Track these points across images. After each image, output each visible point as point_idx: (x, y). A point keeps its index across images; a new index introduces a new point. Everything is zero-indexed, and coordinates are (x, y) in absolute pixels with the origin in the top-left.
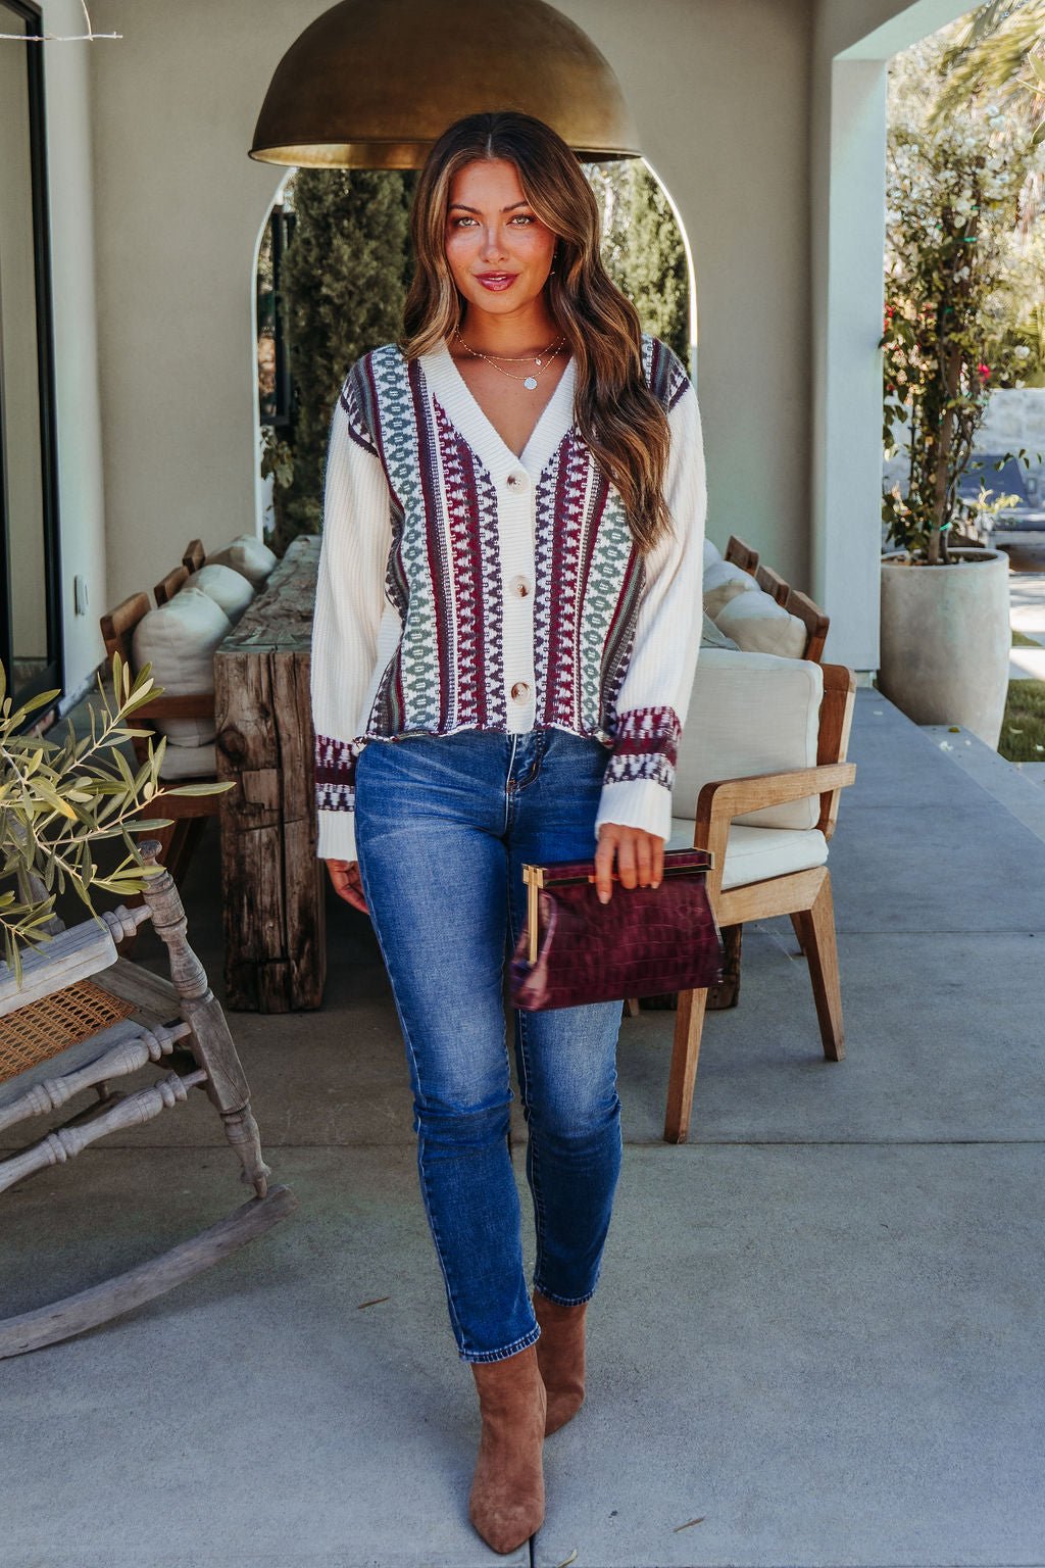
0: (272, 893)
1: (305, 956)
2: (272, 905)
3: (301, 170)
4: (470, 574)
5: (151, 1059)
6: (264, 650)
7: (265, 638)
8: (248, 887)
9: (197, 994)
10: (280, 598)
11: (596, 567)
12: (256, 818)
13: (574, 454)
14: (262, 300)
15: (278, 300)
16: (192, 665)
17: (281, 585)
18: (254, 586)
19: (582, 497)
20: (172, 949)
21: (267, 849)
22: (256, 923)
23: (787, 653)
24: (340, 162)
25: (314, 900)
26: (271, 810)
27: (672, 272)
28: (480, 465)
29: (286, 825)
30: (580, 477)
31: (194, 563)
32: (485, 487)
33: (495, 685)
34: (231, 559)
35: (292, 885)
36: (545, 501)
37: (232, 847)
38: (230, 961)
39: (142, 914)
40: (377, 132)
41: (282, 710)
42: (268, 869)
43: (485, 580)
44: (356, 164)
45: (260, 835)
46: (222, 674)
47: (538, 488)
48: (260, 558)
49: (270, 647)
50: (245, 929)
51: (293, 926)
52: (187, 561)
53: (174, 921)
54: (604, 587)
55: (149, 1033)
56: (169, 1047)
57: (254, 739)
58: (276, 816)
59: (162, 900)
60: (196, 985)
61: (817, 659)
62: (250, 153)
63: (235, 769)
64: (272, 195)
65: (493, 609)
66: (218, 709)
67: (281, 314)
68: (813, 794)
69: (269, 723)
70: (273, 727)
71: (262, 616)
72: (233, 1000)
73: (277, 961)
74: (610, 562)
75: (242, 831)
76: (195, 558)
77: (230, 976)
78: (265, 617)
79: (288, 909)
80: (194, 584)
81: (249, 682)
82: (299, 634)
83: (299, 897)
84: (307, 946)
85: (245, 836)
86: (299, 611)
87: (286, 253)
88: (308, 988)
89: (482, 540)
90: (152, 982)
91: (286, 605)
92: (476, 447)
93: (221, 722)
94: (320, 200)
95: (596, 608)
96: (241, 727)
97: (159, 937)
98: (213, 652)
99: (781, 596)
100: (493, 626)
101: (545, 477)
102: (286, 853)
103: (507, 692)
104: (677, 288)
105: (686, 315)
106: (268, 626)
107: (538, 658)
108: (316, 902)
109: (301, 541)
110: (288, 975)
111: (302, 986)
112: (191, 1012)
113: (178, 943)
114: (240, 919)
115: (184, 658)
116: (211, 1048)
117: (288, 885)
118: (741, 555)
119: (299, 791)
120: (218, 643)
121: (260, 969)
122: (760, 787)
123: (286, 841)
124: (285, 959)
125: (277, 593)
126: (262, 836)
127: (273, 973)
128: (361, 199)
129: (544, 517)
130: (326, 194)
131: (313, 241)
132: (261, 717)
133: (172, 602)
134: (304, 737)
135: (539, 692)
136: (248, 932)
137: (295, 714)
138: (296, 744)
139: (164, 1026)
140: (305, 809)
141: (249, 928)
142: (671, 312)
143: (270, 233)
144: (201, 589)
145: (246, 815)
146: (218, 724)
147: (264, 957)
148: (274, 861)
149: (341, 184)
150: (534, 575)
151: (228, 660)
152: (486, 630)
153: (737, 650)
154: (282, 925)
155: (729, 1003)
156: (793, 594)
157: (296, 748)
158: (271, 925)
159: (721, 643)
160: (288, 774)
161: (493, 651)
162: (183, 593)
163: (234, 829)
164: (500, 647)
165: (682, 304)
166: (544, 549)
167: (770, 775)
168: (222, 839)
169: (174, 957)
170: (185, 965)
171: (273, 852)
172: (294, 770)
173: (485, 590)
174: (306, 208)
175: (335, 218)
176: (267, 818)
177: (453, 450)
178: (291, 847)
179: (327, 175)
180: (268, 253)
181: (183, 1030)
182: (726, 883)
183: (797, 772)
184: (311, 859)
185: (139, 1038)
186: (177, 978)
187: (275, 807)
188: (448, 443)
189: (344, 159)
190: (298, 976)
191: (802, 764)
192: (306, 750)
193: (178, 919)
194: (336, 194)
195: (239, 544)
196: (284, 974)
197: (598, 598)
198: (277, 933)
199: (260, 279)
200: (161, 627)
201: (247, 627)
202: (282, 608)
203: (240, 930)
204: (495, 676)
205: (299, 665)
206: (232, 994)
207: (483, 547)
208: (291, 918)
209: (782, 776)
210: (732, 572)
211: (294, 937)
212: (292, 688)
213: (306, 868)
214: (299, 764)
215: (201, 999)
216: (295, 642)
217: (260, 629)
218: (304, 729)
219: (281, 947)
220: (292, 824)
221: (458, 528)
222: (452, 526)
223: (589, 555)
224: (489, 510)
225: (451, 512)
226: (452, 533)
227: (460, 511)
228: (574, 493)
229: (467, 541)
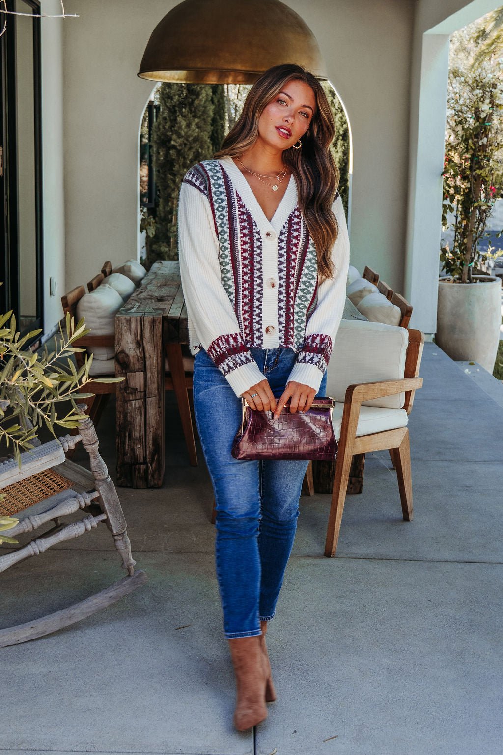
0: (140, 431)
1: (155, 462)
2: (140, 437)
3: (164, 83)
4: (249, 275)
5: (80, 508)
6: (139, 315)
7: (139, 309)
8: (129, 427)
9: (103, 478)
10: (147, 290)
11: (304, 275)
12: (133, 395)
13: (294, 223)
14: (143, 147)
15: (151, 147)
16: (104, 321)
17: (148, 284)
18: (134, 283)
19: (298, 243)
20: (92, 456)
21: (138, 410)
22: (132, 446)
23: (392, 323)
24: (181, 80)
25: (160, 434)
26: (140, 391)
27: (341, 137)
28: (256, 226)
29: (147, 399)
30: (297, 234)
31: (107, 272)
32: (258, 237)
33: (258, 326)
34: (124, 271)
35: (150, 428)
36: (282, 245)
37: (121, 409)
38: (119, 463)
39: (78, 439)
40: (199, 65)
41: (147, 344)
42: (138, 420)
43: (256, 279)
44: (189, 81)
45: (135, 403)
46: (119, 326)
47: (279, 238)
48: (138, 271)
49: (142, 314)
50: (127, 448)
51: (150, 447)
52: (103, 271)
53: (93, 443)
55: (79, 496)
56: (89, 502)
57: (133, 357)
58: (143, 394)
59: (87, 432)
60: (102, 473)
61: (406, 327)
62: (138, 74)
63: (124, 371)
64: (149, 95)
65: (259, 292)
66: (116, 342)
67: (152, 154)
68: (402, 392)
69: (141, 350)
70: (142, 352)
71: (138, 299)
72: (120, 481)
73: (141, 463)
75: (126, 401)
76: (107, 270)
77: (119, 470)
78: (140, 299)
79: (147, 439)
80: (107, 282)
81: (132, 330)
82: (156, 307)
83: (153, 433)
84: (156, 457)
85: (127, 403)
86: (156, 297)
87: (155, 123)
88: (156, 477)
89: (255, 261)
90: (81, 471)
91: (150, 293)
93: (118, 349)
94: (172, 99)
96: (127, 351)
97: (85, 450)
98: (115, 315)
99: (389, 295)
100: (258, 300)
101: (282, 234)
102: (147, 412)
103: (263, 330)
104: (343, 145)
105: (348, 159)
106: (141, 303)
107: (280, 315)
108: (161, 437)
109: (158, 263)
110: (147, 470)
111: (153, 476)
112: (100, 486)
113: (94, 453)
114: (124, 443)
115: (100, 317)
116: (109, 504)
117: (148, 427)
118: (371, 275)
119: (154, 383)
120: (117, 311)
121: (133, 467)
122: (376, 387)
123: (147, 406)
124: (145, 463)
125: (146, 288)
126: (136, 404)
127: (139, 469)
128: (191, 98)
129: (282, 252)
130: (175, 95)
131: (168, 118)
132: (137, 347)
133: (96, 290)
134: (157, 357)
135: (280, 331)
136: (128, 450)
137: (153, 345)
138: (153, 360)
139: (87, 492)
140: (156, 391)
141: (129, 447)
142: (340, 157)
143: (147, 114)
144: (110, 284)
145: (128, 393)
146: (116, 350)
147: (135, 462)
148: (141, 416)
149: (182, 92)
150: (277, 278)
151: (122, 319)
152: (255, 301)
153: (367, 321)
154: (144, 447)
155: (358, 490)
156: (395, 295)
157: (153, 362)
158: (139, 446)
159: (359, 317)
160: (149, 375)
161: (258, 311)
162: (101, 286)
163: (122, 400)
164: (261, 309)
165: (346, 153)
166: (282, 267)
167: (381, 382)
168: (117, 404)
169: (92, 460)
170: (97, 464)
171: (141, 411)
172: (152, 373)
173: (255, 283)
174: (165, 103)
175: (179, 108)
176: (138, 395)
177: (245, 217)
178: (150, 409)
179: (175, 86)
180: (146, 124)
181: (96, 495)
182: (359, 432)
183: (394, 381)
184: (159, 415)
185: (75, 497)
186: (94, 469)
187: (142, 390)
188: (242, 213)
189: (183, 78)
190: (151, 471)
191: (397, 377)
192: (158, 364)
193: (94, 442)
194: (180, 96)
195: (128, 264)
196: (145, 470)
197: (305, 289)
198: (142, 450)
199: (142, 136)
200: (90, 302)
201: (131, 304)
202: (148, 295)
203: (124, 448)
204: (258, 323)
205: (156, 322)
206: (120, 478)
207: (256, 264)
208: (149, 444)
209: (387, 383)
210: (366, 283)
211: (150, 453)
212: (152, 333)
213: (156, 420)
214: (154, 370)
215: (104, 480)
216: (154, 311)
217: (137, 304)
218: (157, 353)
219: (144, 457)
220: (150, 398)
221: (244, 254)
222: (242, 253)
223: (300, 270)
224: (259, 247)
225: (242, 247)
226: (242, 256)
227: (246, 247)
228: (295, 241)
229: (248, 260)
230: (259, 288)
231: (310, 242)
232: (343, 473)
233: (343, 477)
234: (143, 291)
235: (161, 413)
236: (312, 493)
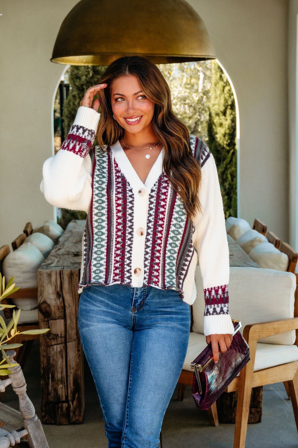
0: (62, 372)
1: (76, 400)
2: (62, 378)
3: (72, 66)
4: (122, 225)
5: (10, 446)
6: (58, 269)
7: (59, 263)
8: (52, 370)
9: (31, 417)
10: (65, 247)
11: (173, 225)
12: (55, 341)
13: (163, 182)
14: (56, 121)
15: (63, 121)
16: (28, 275)
17: (66, 241)
18: (54, 241)
19: (166, 198)
20: (20, 398)
21: (60, 354)
22: (55, 386)
23: (280, 268)
24: (89, 63)
25: (80, 375)
26: (61, 337)
27: (229, 107)
28: (129, 185)
29: (68, 343)
30: (165, 191)
31: (28, 232)
32: (130, 193)
33: (128, 268)
34: (43, 230)
35: (70, 369)
36: (152, 200)
37: (45, 353)
38: (44, 402)
39: (7, 382)
40: (104, 50)
41: (66, 295)
42: (60, 363)
43: (127, 228)
44: (96, 63)
45: (57, 347)
46: (40, 279)
47: (150, 195)
48: (56, 230)
49: (61, 268)
50: (50, 388)
51: (71, 387)
52: (25, 232)
53: (21, 385)
54: (176, 233)
55: (10, 434)
56: (19, 440)
57: (54, 306)
58: (63, 339)
59: (16, 376)
60: (30, 413)
61: (293, 271)
62: (51, 60)
63: (46, 320)
64: (60, 76)
65: (129, 239)
66: (39, 294)
67: (64, 127)
68: (293, 330)
69: (61, 300)
70: (62, 302)
71: (57, 255)
72: (45, 419)
73: (63, 402)
74: (179, 223)
75: (49, 346)
76: (29, 230)
77: (44, 409)
78: (59, 255)
79: (68, 379)
80: (28, 241)
81: (52, 282)
82: (73, 262)
83: (73, 374)
84: (77, 395)
85: (50, 348)
86: (73, 252)
87: (65, 101)
88: (77, 413)
89: (127, 213)
90: (11, 412)
91: (67, 249)
92: (128, 179)
93: (40, 300)
94: (80, 78)
95: (174, 240)
96: (49, 302)
97: (14, 392)
98: (37, 270)
99: (277, 244)
100: (129, 246)
101: (152, 191)
102: (68, 355)
103: (132, 271)
104: (231, 114)
105: (235, 125)
106: (60, 258)
107: (146, 259)
108: (81, 377)
109: (73, 222)
111: (74, 413)
112: (28, 425)
113: (22, 395)
114: (48, 384)
115: (24, 272)
116: (37, 440)
117: (68, 369)
118: (259, 227)
119: (73, 329)
120: (39, 266)
121: (56, 406)
122: (270, 326)
123: (68, 350)
124: (67, 401)
125: (64, 244)
126: (58, 348)
127: (62, 407)
128: (97, 78)
129: (152, 206)
130: (82, 76)
131: (77, 96)
132: (57, 297)
133: (19, 249)
134: (75, 305)
135: (145, 272)
136: (52, 390)
137: (71, 295)
138: (72, 309)
139: (17, 431)
140: (76, 336)
141: (52, 388)
142: (229, 124)
143: (59, 92)
144: (31, 243)
145: (51, 339)
146: (39, 301)
147: (58, 401)
148: (62, 359)
149: (89, 72)
150: (146, 228)
151: (43, 273)
152: (126, 247)
153: (258, 267)
154: (66, 386)
155: (258, 420)
156: (282, 244)
157: (72, 310)
158: (61, 386)
159: (252, 265)
160: (68, 322)
161: (128, 255)
162: (24, 245)
163: (45, 345)
164: (131, 254)
165: (233, 121)
166: (151, 218)
167: (274, 322)
168: (41, 349)
169: (21, 401)
170: (25, 404)
171: (62, 355)
172: (71, 320)
173: (127, 232)
174: (74, 82)
175: (86, 86)
176: (59, 340)
177: (120, 180)
178: (70, 353)
179: (83, 68)
180: (58, 101)
181: (24, 433)
182: (257, 367)
183: (285, 320)
184: (78, 358)
185: (6, 436)
186: (22, 410)
187: (63, 335)
188: (118, 177)
189: (90, 61)
190: (73, 408)
191: (287, 317)
193: (23, 384)
194: (86, 76)
195: (47, 224)
196: (67, 408)
197: (174, 237)
198: (64, 390)
199: (55, 111)
200: (15, 259)
201: (51, 259)
202: (66, 251)
203: (48, 389)
204: (128, 265)
205: (73, 275)
206: (45, 416)
207: (128, 216)
208: (70, 384)
209: (279, 322)
210: (256, 234)
211: (71, 392)
212: (70, 285)
213: (76, 362)
214: (73, 317)
215: (32, 419)
216: (71, 265)
217: (56, 260)
218: (75, 302)
219: (66, 396)
220: (70, 343)
221: (118, 208)
222: (116, 207)
223: (170, 221)
224: (131, 202)
225: (117, 202)
226: (116, 209)
227: (120, 202)
228: (163, 197)
229: (122, 213)
230: (130, 236)
231: (177, 197)
232: (244, 405)
233: (244, 408)
234: (61, 247)
235: (80, 356)
236: (217, 423)
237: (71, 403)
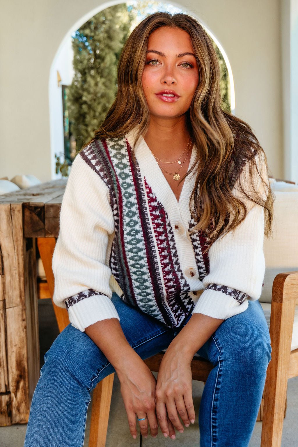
1: (20, 391)
25: (25, 355)
29: (7, 310)
35: (12, 347)
41: (4, 239)
51: (13, 372)
58: (1, 304)
73: (2, 394)
79: (9, 362)
83: (16, 354)
84: (22, 384)
88: (22, 410)
102: (8, 327)
108: (27, 357)
110: (9, 404)
111: (18, 409)
117: (9, 347)
119: (15, 289)
123: (8, 319)
124: (7, 392)
127: (0, 401)
134: (18, 255)
137: (12, 241)
138: (13, 260)
140: (19, 300)
154: (6, 371)
157: (13, 263)
160: (8, 278)
172: (12, 276)
178: (11, 323)
184: (23, 330)
190: (16, 403)
192: (19, 264)
196: (7, 402)
198: (2, 376)
205: (14, 211)
208: (11, 368)
211: (13, 380)
212: (9, 225)
213: (20, 336)
214: (15, 272)
218: (17, 250)
219: (5, 385)
220: (11, 309)
235: (26, 327)
237: (13, 395)
